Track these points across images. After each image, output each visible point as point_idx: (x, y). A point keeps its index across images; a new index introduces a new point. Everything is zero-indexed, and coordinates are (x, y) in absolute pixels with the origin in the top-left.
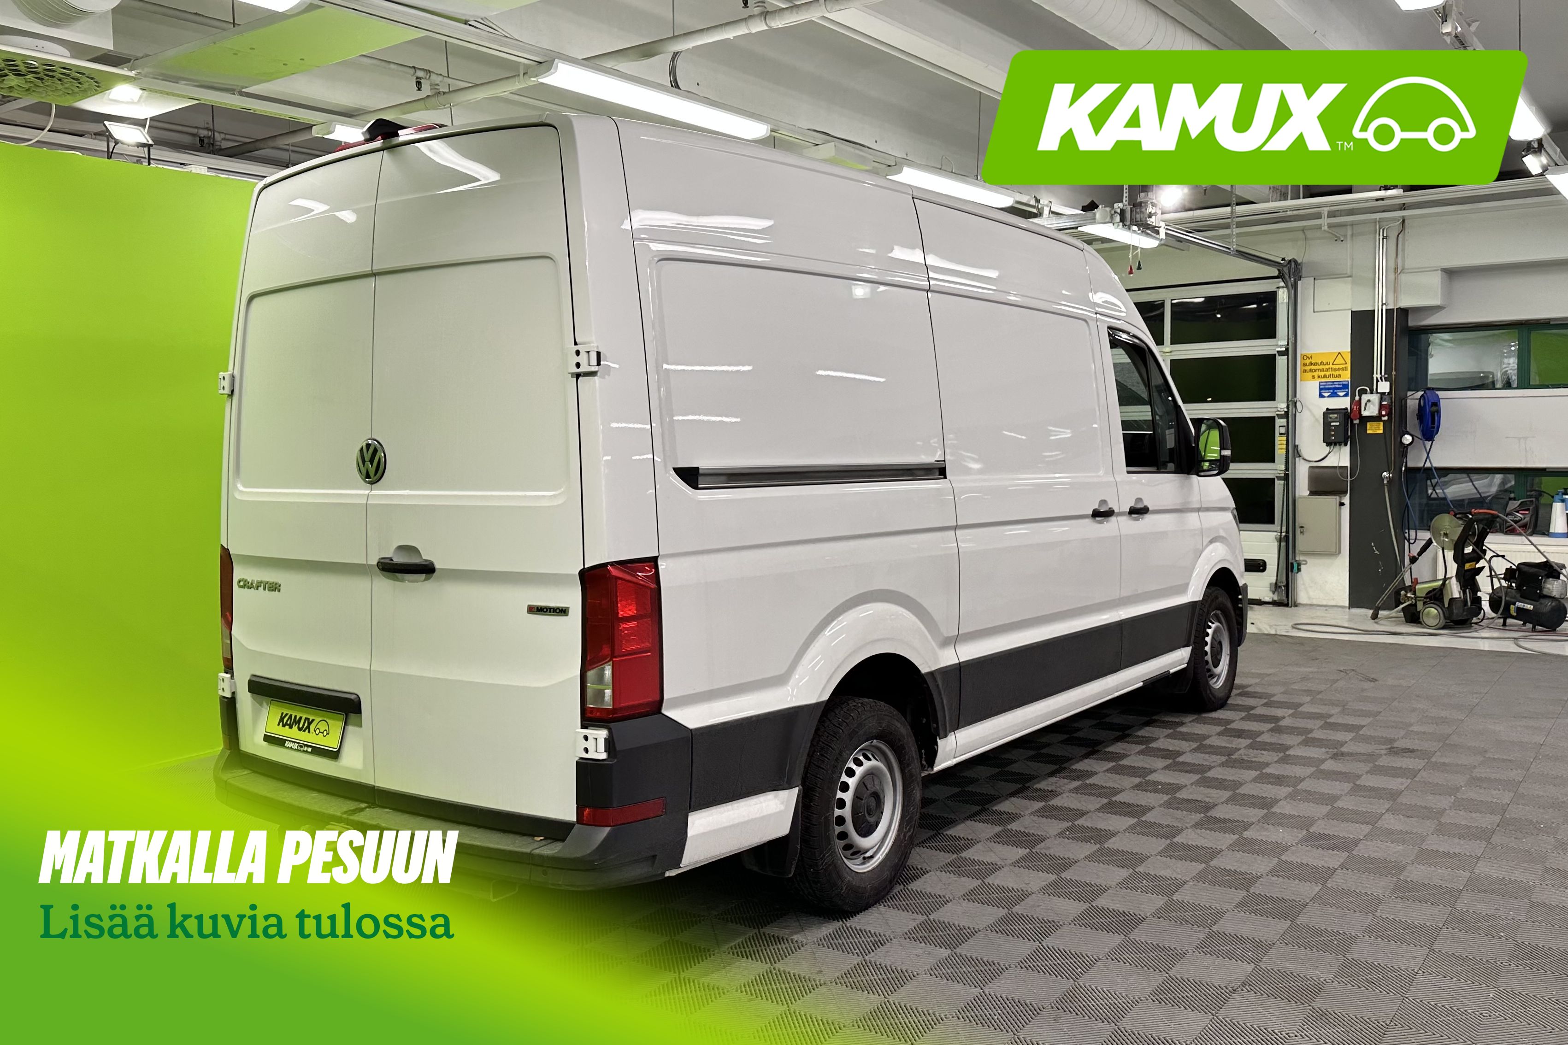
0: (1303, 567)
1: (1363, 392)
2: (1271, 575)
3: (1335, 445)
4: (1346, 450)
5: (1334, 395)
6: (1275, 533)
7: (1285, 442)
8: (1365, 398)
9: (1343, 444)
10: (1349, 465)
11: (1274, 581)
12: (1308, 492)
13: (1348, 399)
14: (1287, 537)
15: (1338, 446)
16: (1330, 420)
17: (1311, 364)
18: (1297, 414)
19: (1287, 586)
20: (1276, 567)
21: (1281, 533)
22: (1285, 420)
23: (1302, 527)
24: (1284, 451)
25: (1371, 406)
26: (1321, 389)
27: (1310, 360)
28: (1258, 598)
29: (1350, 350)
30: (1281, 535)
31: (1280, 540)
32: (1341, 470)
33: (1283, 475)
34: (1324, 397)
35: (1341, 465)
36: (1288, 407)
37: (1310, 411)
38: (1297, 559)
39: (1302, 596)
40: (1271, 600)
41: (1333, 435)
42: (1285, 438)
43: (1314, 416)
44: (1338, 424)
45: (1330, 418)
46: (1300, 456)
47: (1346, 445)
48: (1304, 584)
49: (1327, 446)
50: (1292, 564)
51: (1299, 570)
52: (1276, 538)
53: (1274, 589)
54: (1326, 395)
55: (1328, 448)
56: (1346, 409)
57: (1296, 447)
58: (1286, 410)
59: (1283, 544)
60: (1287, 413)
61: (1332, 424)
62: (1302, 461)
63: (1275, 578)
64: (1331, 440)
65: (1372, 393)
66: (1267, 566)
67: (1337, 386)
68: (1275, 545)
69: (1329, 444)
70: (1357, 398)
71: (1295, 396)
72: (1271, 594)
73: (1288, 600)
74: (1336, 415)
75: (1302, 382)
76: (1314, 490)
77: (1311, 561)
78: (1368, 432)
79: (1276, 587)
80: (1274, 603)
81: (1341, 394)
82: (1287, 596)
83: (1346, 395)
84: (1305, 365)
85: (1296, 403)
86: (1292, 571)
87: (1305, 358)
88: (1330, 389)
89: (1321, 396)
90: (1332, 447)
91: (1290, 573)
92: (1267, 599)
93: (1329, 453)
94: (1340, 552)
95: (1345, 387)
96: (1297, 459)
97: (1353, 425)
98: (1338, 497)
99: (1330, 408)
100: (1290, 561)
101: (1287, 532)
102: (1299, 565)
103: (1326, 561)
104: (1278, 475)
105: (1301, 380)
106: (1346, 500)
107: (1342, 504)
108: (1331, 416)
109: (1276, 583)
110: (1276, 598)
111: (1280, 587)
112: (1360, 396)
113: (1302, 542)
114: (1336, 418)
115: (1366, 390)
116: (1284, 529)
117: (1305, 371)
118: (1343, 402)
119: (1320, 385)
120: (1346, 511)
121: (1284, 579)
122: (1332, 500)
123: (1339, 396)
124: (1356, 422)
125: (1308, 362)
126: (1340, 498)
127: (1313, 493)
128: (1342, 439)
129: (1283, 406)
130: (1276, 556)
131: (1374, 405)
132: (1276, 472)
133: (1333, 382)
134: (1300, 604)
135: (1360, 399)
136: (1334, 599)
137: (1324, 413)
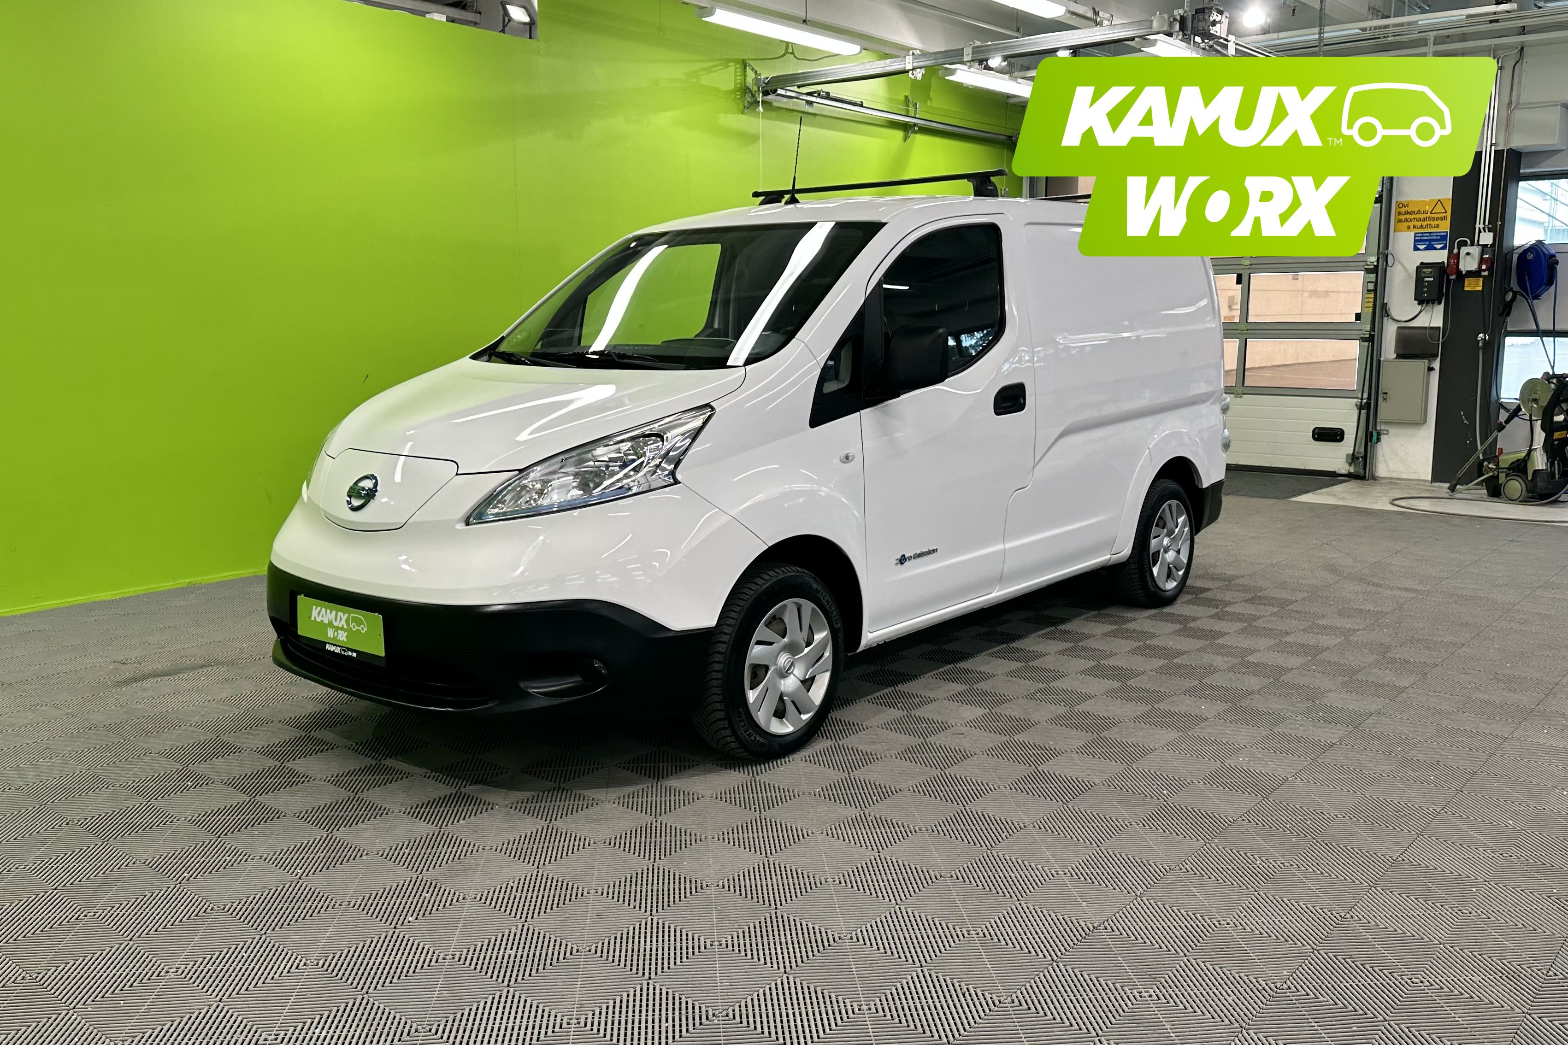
0: (1383, 437)
1: (1464, 244)
2: (1347, 446)
3: (1428, 303)
4: (1439, 309)
5: (1430, 247)
6: (1356, 400)
7: (1372, 300)
8: (1464, 250)
9: (1436, 303)
10: (1441, 325)
11: (1351, 452)
12: (1395, 355)
13: (1446, 252)
14: (1368, 404)
15: (1430, 305)
16: (1423, 275)
17: (1407, 213)
18: (1388, 267)
19: (1365, 458)
20: (1354, 436)
21: (1362, 399)
22: (1373, 276)
23: (1386, 393)
24: (1371, 310)
25: (1469, 261)
26: (1416, 241)
27: (1407, 208)
28: (1332, 470)
29: (1451, 197)
30: (1361, 402)
31: (1360, 408)
32: (1432, 331)
33: (1368, 336)
34: (1419, 249)
35: (1431, 326)
36: (1378, 261)
37: (1402, 265)
38: (1378, 428)
39: (1382, 470)
40: (1346, 473)
41: (1425, 292)
42: (1372, 296)
43: (1406, 270)
44: (1431, 279)
45: (1424, 272)
46: (1388, 316)
47: (1440, 303)
48: (1383, 456)
49: (1419, 304)
50: (1371, 433)
51: (1379, 440)
52: (1356, 405)
53: (1350, 461)
54: (1422, 247)
55: (1420, 307)
56: (1443, 263)
57: (1384, 306)
58: (1375, 264)
59: (1364, 412)
60: (1376, 267)
61: (1426, 279)
62: (1390, 320)
63: (1352, 449)
64: (1424, 297)
65: (1472, 244)
66: (1345, 436)
67: (1435, 238)
68: (1356, 412)
69: (1420, 303)
70: (1455, 251)
71: (1387, 248)
72: (1347, 467)
73: (1365, 473)
74: (1430, 270)
75: (1396, 233)
76: (1401, 352)
77: (1392, 430)
78: (1466, 289)
79: (1353, 459)
80: (1350, 476)
81: (1438, 246)
82: (1365, 469)
83: (1443, 248)
84: (1400, 214)
85: (1387, 256)
86: (1371, 441)
87: (1401, 206)
88: (1425, 242)
89: (1416, 249)
90: (1424, 305)
91: (1369, 444)
92: (1343, 472)
93: (1420, 312)
94: (1425, 422)
95: (1443, 238)
96: (1385, 319)
97: (1449, 281)
98: (1426, 361)
99: (1425, 262)
100: (1370, 430)
101: (1369, 398)
102: (1379, 434)
103: (1409, 431)
104: (1363, 336)
105: (1395, 231)
106: (1436, 365)
107: (1431, 369)
108: (1425, 270)
109: (1353, 454)
110: (1352, 471)
111: (1358, 458)
112: (1459, 249)
113: (1385, 410)
114: (1431, 272)
115: (1467, 242)
116: (1366, 395)
117: (1400, 221)
118: (1440, 256)
119: (1415, 236)
120: (1435, 377)
121: (1362, 450)
122: (1420, 365)
123: (1436, 249)
124: (1453, 277)
125: (1403, 210)
126: (1430, 362)
127: (1400, 356)
128: (1436, 297)
129: (1373, 259)
130: (1356, 424)
131: (1473, 258)
132: (1361, 332)
133: (1430, 233)
134: (1378, 477)
135: (1459, 252)
136: (1415, 472)
137: (1417, 267)
